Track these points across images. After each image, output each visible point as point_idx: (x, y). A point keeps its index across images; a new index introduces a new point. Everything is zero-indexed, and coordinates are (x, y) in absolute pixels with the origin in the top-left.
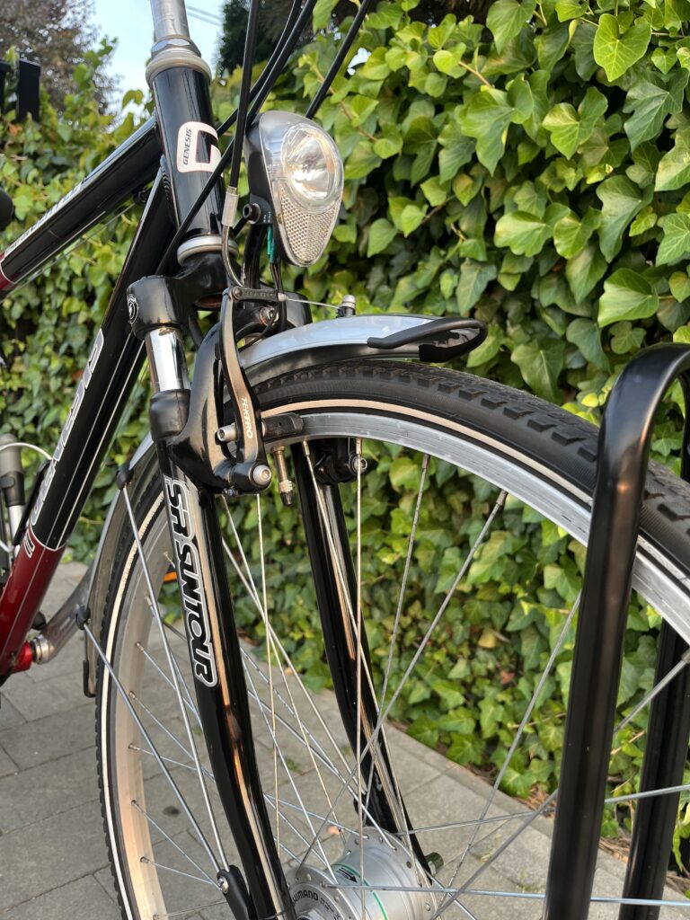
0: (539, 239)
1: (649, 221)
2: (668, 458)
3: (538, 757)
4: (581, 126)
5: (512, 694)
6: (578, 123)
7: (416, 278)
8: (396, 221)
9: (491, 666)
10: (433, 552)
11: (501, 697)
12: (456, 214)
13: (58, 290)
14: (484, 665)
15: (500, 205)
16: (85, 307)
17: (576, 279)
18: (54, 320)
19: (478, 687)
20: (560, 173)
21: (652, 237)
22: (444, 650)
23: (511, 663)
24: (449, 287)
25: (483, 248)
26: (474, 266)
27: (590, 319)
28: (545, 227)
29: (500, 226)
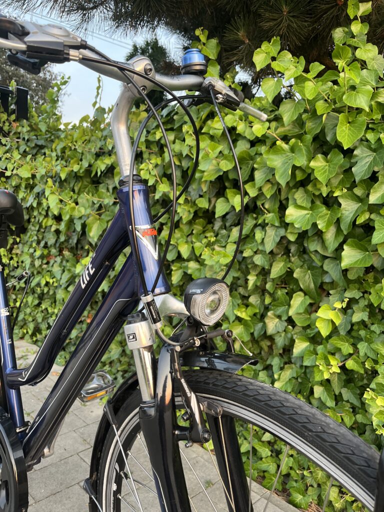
0: (308, 220)
1: (366, 216)
2: (379, 335)
3: (312, 486)
4: (329, 166)
6: (328, 164)
8: (231, 200)
11: (291, 452)
12: (263, 200)
13: (40, 214)
15: (286, 197)
16: (55, 223)
17: (328, 240)
18: (37, 229)
19: (278, 445)
20: (318, 186)
21: (367, 222)
24: (260, 237)
25: (277, 219)
26: (273, 228)
27: (335, 258)
28: (311, 213)
29: (288, 212)
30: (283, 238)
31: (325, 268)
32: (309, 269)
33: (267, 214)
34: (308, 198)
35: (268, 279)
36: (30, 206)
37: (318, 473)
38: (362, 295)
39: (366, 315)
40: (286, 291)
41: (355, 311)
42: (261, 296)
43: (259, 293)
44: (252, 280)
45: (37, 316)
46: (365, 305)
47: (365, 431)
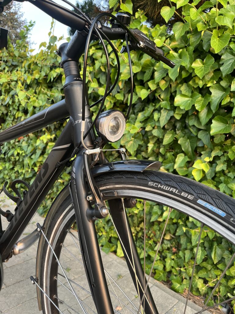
0: (189, 104)
1: (228, 100)
2: (233, 179)
3: (186, 278)
4: (205, 67)
5: (176, 256)
6: (204, 66)
7: (145, 113)
8: (138, 94)
9: (169, 246)
10: (149, 207)
11: (173, 257)
12: (160, 93)
13: (14, 109)
14: (167, 245)
15: (175, 90)
16: (24, 115)
17: (202, 117)
18: (12, 119)
19: (164, 253)
20: (197, 81)
21: (228, 104)
22: (152, 240)
23: (176, 245)
24: (157, 117)
25: (169, 105)
26: (166, 111)
28: (192, 100)
29: (176, 99)
30: (172, 117)
32: (188, 138)
35: (161, 146)
36: (7, 104)
37: (190, 270)
38: (223, 153)
39: (225, 166)
40: (173, 153)
41: (218, 164)
42: (156, 158)
43: (155, 156)
44: (151, 147)
45: (12, 175)
47: (222, 242)
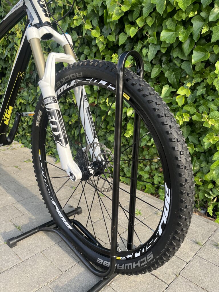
27: (188, 61)
31: (182, 67)
33: (149, 38)
34: (174, 24)
46: (204, 86)
